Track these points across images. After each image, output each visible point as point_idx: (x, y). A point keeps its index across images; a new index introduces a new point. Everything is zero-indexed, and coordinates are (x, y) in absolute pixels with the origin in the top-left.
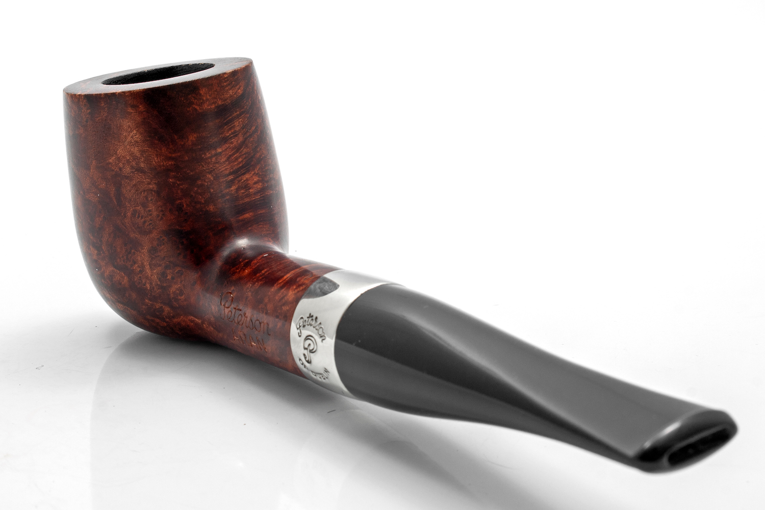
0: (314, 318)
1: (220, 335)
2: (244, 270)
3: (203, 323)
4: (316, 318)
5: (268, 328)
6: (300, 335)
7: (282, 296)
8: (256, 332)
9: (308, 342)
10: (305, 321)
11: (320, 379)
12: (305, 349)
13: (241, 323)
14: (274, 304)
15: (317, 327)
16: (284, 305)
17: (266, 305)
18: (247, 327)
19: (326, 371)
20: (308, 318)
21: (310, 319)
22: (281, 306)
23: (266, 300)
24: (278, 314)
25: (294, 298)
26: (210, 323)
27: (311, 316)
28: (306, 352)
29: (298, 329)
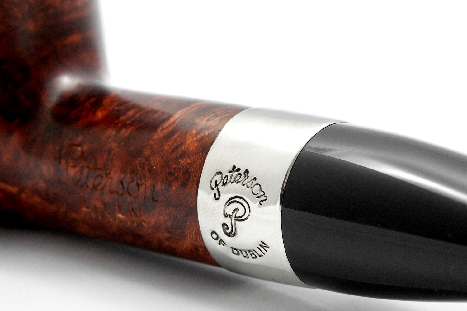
0: (242, 172)
1: (53, 208)
2: (95, 113)
3: (21, 191)
4: (247, 171)
5: (154, 191)
6: (217, 196)
7: (175, 145)
8: (129, 199)
9: (235, 206)
10: (226, 176)
11: (245, 260)
12: (226, 216)
13: (100, 187)
14: (162, 157)
15: (249, 185)
16: (182, 156)
17: (148, 159)
18: (111, 192)
19: (264, 245)
20: (230, 172)
21: (235, 174)
22: (177, 159)
23: (147, 152)
24: (172, 170)
25: (197, 147)
26: (35, 191)
27: (235, 169)
28: (228, 221)
29: (213, 189)
